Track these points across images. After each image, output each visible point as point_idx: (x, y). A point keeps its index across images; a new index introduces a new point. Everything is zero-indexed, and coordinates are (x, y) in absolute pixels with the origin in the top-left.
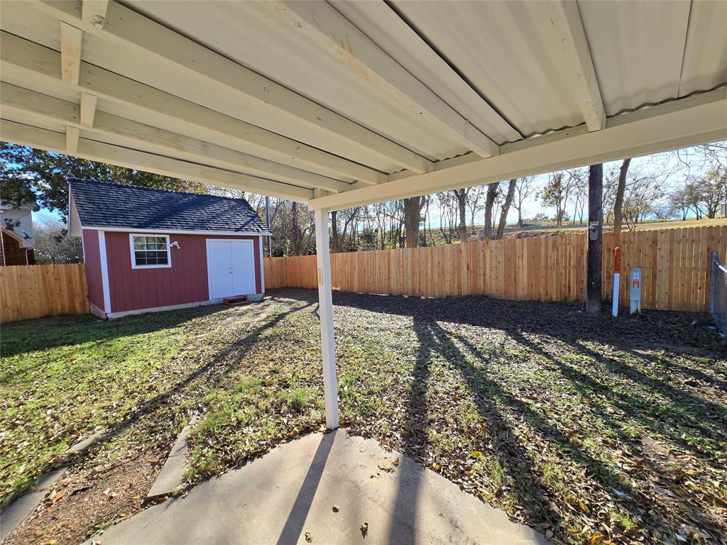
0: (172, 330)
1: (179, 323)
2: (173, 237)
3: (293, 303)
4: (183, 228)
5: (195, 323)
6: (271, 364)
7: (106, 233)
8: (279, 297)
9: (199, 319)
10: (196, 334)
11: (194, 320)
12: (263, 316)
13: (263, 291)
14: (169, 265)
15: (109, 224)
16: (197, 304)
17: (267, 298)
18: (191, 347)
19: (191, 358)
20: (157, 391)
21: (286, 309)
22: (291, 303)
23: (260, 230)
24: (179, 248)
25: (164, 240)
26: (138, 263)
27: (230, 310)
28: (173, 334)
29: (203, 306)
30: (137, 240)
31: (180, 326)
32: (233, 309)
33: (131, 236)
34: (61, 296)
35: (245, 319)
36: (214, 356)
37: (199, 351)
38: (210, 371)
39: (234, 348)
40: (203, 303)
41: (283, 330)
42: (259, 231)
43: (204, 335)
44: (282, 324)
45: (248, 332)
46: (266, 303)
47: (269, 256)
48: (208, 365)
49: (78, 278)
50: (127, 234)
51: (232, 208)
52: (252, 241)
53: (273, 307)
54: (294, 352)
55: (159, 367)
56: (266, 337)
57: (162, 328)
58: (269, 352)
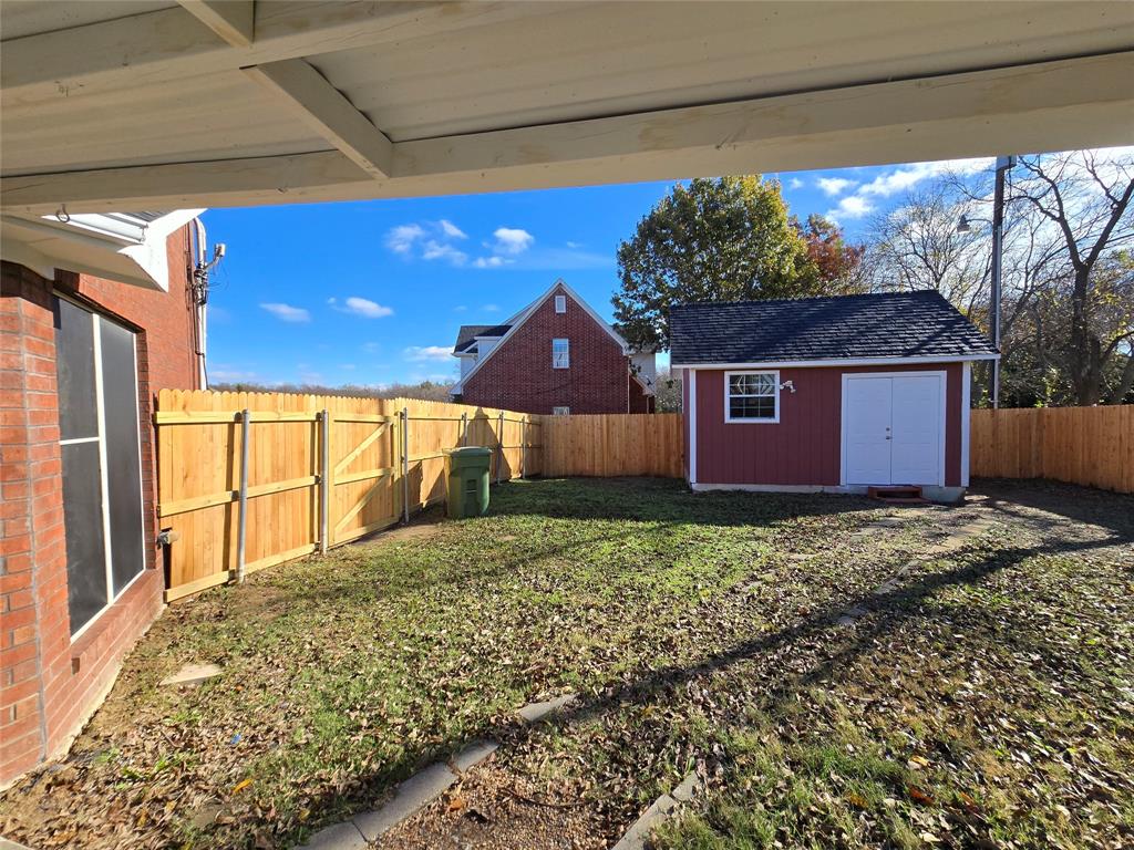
0: (759, 531)
1: (776, 519)
2: (785, 373)
3: (1054, 523)
4: (803, 356)
5: (800, 525)
6: (941, 713)
7: (699, 372)
8: (1012, 501)
9: (810, 519)
10: (792, 551)
11: (800, 519)
12: (953, 544)
13: (965, 481)
14: (776, 420)
15: (701, 360)
16: (817, 489)
17: (975, 498)
18: (769, 577)
19: (760, 602)
20: (676, 654)
21: (1027, 539)
22: (1046, 524)
23: (967, 348)
24: (793, 391)
25: (772, 377)
26: (734, 414)
27: (876, 512)
28: (757, 539)
29: (828, 494)
30: (733, 379)
31: (774, 526)
32: (883, 512)
33: (727, 375)
34: (658, 454)
35: (903, 542)
36: (804, 615)
37: (780, 591)
38: (780, 651)
39: (856, 611)
40: (828, 489)
41: (1005, 603)
42: (962, 352)
43: (803, 557)
44: (1006, 582)
45: (901, 579)
46: (968, 511)
47: (991, 406)
48: (785, 633)
49: (675, 433)
50: (722, 371)
51: (901, 313)
52: (944, 374)
53: (985, 527)
54: (1035, 702)
55: (704, 600)
56: (947, 608)
57: (746, 522)
58: (945, 663)
